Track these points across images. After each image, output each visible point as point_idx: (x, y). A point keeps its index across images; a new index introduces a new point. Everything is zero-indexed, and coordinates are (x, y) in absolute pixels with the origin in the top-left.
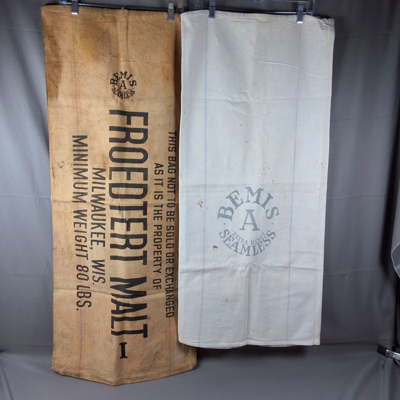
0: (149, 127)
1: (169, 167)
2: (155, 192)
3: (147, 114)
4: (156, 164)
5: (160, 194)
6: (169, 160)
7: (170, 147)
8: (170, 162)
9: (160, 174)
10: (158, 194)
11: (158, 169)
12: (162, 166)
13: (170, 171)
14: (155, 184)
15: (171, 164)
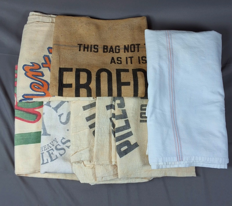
0: (74, 68)
1: (113, 52)
2: (140, 63)
3: (60, 69)
4: (111, 63)
5: (141, 59)
6: (107, 52)
7: (94, 51)
8: (108, 51)
9: (121, 60)
10: (141, 61)
11: (116, 61)
12: (113, 58)
13: (117, 51)
14: (131, 63)
15: (110, 50)
